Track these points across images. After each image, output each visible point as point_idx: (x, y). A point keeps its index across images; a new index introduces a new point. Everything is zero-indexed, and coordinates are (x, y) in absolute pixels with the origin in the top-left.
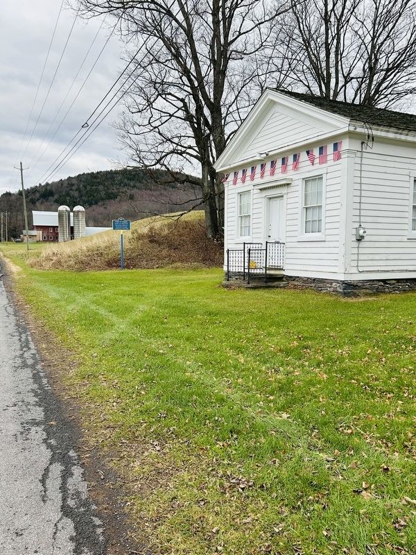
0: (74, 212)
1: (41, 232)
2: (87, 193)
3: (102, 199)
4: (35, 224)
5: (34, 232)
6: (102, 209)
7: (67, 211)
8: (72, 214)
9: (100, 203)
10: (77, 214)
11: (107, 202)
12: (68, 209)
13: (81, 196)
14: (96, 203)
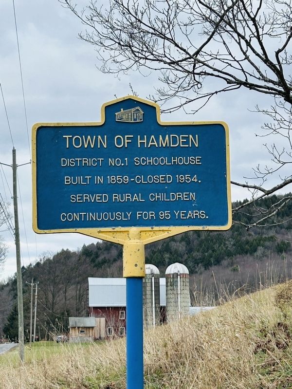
0: (167, 277)
1: (103, 320)
2: (200, 245)
3: (229, 254)
4: (92, 304)
5: (91, 321)
6: (228, 271)
7: (152, 274)
8: (163, 281)
9: (225, 262)
10: (172, 280)
11: (238, 258)
12: (156, 270)
13: (190, 251)
14: (218, 262)
